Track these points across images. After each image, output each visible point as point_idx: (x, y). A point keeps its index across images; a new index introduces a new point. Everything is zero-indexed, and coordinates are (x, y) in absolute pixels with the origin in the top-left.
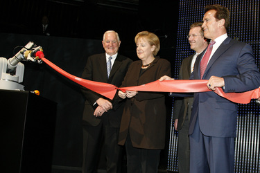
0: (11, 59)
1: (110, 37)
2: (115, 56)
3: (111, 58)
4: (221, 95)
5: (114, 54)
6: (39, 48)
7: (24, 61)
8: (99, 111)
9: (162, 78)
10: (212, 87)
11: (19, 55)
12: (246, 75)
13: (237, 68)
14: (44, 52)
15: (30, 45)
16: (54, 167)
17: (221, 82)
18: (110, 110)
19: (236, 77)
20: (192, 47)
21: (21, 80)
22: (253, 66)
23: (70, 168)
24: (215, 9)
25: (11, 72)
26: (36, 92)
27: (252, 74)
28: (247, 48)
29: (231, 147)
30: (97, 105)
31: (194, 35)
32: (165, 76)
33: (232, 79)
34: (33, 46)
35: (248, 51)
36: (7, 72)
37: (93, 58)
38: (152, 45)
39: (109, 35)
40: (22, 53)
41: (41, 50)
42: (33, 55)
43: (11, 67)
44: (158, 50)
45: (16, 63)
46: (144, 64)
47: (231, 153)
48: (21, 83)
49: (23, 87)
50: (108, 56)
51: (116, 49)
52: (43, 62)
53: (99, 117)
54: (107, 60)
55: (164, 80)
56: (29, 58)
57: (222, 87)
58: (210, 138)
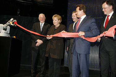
0: (5, 25)
1: (41, 16)
2: (43, 23)
3: (42, 24)
4: (84, 38)
5: (43, 22)
6: (15, 20)
7: (10, 25)
8: (38, 44)
9: (62, 32)
10: (80, 36)
11: (8, 23)
12: (93, 30)
13: (90, 28)
14: (17, 22)
15: (12, 19)
16: (21, 65)
17: (83, 34)
18: (42, 44)
19: (89, 31)
20: (74, 21)
21: (9, 33)
22: (96, 27)
23: (27, 65)
24: (79, 6)
25: (5, 29)
26: (14, 37)
27: (95, 30)
28: (93, 20)
29: (88, 57)
30: (37, 42)
31: (74, 16)
32: (64, 31)
33: (88, 32)
34: (13, 20)
35: (94, 21)
36: (4, 30)
37: (35, 24)
38: (59, 20)
39: (41, 15)
40: (9, 22)
41: (16, 21)
42: (13, 23)
43: (5, 28)
44: (61, 22)
45: (7, 26)
46: (56, 27)
47: (88, 60)
48: (8, 34)
49: (9, 35)
50: (41, 23)
51: (44, 21)
52: (17, 26)
53: (38, 47)
54: (41, 25)
55: (63, 32)
56: (12, 24)
57: (84, 35)
58: (80, 54)
